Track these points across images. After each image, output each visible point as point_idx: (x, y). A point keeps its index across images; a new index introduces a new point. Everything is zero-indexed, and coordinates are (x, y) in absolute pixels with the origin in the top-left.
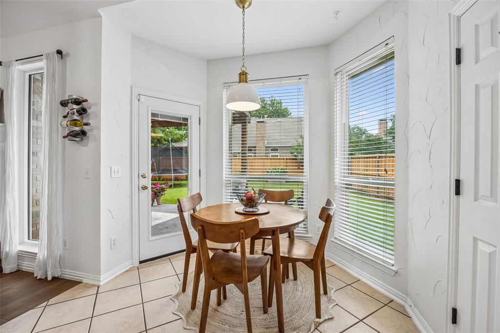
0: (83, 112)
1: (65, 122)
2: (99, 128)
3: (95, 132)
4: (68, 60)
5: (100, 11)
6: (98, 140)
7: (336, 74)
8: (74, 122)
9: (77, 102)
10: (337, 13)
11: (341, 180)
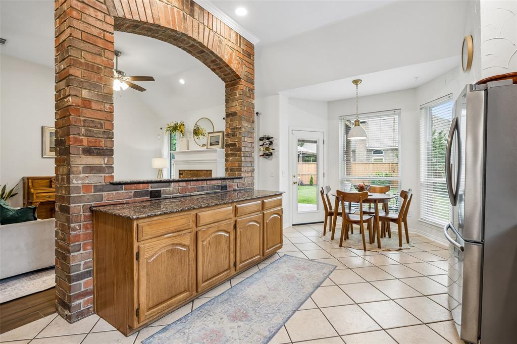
0: (271, 143)
1: (262, 148)
2: (279, 151)
3: (276, 153)
4: (261, 116)
5: (279, 93)
6: (278, 157)
7: (421, 109)
8: (267, 149)
9: (268, 138)
10: (417, 78)
11: (426, 180)
